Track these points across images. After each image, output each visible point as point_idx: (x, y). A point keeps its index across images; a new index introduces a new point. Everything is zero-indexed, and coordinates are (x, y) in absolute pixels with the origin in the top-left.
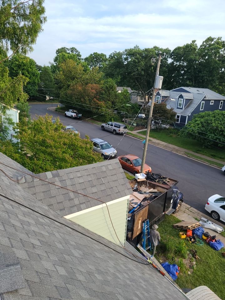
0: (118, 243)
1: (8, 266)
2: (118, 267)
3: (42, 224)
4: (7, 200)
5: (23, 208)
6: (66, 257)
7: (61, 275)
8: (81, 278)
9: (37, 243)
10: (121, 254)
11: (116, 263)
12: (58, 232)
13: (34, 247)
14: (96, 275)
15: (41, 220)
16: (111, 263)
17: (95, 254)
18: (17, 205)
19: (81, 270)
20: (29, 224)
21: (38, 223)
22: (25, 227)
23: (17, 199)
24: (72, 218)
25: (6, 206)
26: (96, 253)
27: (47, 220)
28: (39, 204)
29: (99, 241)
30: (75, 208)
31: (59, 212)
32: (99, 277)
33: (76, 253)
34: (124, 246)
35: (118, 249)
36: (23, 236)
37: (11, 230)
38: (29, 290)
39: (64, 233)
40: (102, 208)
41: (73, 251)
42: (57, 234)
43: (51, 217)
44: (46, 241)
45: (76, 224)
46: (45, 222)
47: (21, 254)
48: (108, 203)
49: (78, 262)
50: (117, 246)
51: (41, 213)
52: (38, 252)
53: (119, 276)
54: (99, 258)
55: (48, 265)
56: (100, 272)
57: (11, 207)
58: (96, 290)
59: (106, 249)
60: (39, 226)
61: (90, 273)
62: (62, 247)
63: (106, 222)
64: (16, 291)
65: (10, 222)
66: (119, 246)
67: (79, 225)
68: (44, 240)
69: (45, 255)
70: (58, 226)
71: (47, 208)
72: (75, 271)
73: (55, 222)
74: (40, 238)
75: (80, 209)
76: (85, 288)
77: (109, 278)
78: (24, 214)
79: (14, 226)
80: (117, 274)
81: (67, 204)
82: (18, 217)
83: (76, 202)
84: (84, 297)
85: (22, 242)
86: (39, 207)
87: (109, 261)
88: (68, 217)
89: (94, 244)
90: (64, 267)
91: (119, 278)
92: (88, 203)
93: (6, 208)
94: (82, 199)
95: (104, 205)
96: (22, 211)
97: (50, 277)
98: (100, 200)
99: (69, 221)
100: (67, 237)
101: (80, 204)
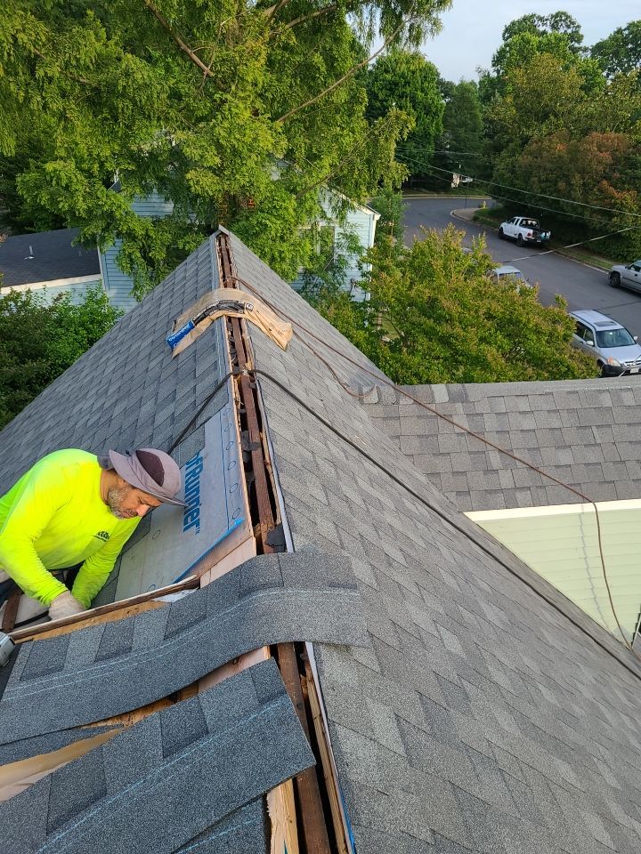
0: (613, 628)
1: (333, 585)
2: (604, 692)
3: (410, 516)
4: (336, 437)
5: (368, 464)
6: (466, 614)
7: (449, 653)
8: (501, 679)
9: (398, 556)
10: (618, 660)
11: (599, 679)
12: (449, 548)
13: (390, 565)
14: (541, 687)
15: (409, 505)
16: (587, 675)
17: (543, 635)
18: (356, 453)
19: (502, 659)
20: (381, 507)
21: (400, 510)
22: (372, 510)
23: (355, 439)
24: (485, 522)
25: (334, 450)
26: (546, 634)
27: (423, 509)
28: (405, 464)
29: (555, 603)
30: (500, 498)
31: (453, 497)
32: (549, 696)
33: (492, 613)
34: (630, 641)
35: (611, 645)
36: (366, 529)
37: (342, 508)
38: (374, 658)
39: (462, 554)
40: (580, 515)
41: (483, 605)
42: (444, 551)
43: (432, 503)
44: (417, 558)
45: (495, 541)
46: (417, 512)
47: (361, 570)
48: (603, 506)
49: (494, 637)
50: (608, 636)
51: (410, 488)
52: (399, 579)
53: (608, 716)
54: (553, 647)
55: (422, 619)
56: (552, 685)
57: (342, 454)
58: (537, 724)
59: (576, 631)
60: (403, 518)
61: (523, 676)
62: (456, 587)
63: (585, 558)
64: (347, 647)
65: (339, 489)
66: (612, 636)
67: (503, 547)
68: (413, 554)
69: (414, 590)
70: (448, 530)
71: (423, 479)
72: (486, 656)
73: (442, 520)
74: (403, 547)
75: (511, 504)
76: (510, 709)
77: (578, 711)
78: (371, 481)
79: (347, 500)
80: (603, 708)
81: (479, 481)
82: (356, 482)
83: (506, 480)
84: (506, 728)
85: (363, 543)
86: (405, 472)
87: (582, 666)
88: (477, 517)
89: (542, 606)
90: (460, 638)
91: (606, 721)
92: (541, 492)
93: (332, 455)
94: (524, 476)
95: (589, 507)
96: (367, 471)
97: (425, 647)
98: (577, 489)
99: (476, 528)
100: (471, 567)
101: (516, 488)
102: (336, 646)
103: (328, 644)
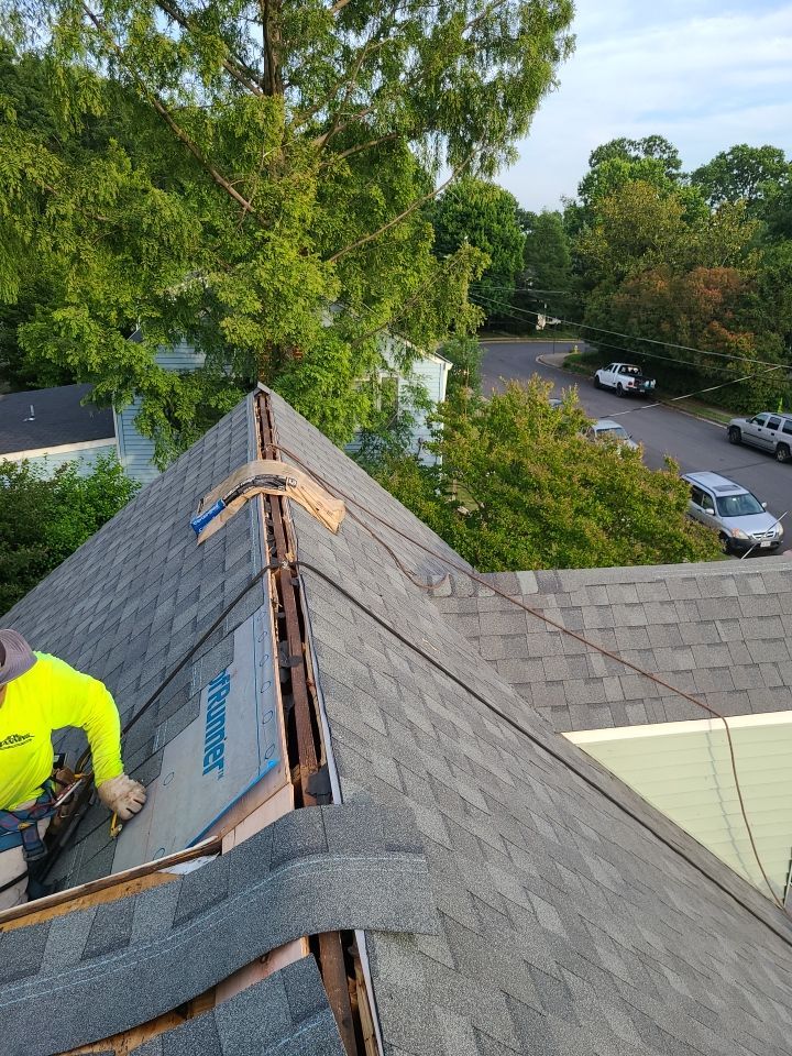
0: (758, 881)
1: (391, 849)
2: (750, 971)
3: (493, 742)
4: (398, 642)
5: (439, 677)
6: (567, 874)
7: (545, 932)
8: (614, 964)
9: (476, 799)
10: (767, 925)
11: (743, 953)
12: (542, 781)
13: (467, 812)
14: (667, 972)
15: (491, 728)
16: (727, 949)
17: (667, 896)
18: (423, 663)
19: (616, 936)
20: (455, 733)
21: (480, 735)
22: (444, 738)
23: (422, 643)
24: (589, 745)
25: (396, 660)
26: (671, 895)
27: (509, 732)
28: (487, 673)
29: (682, 851)
30: (607, 713)
31: (547, 713)
32: (678, 984)
33: (600, 871)
34: (781, 897)
35: (756, 904)
36: (436, 766)
37: (404, 738)
38: (446, 947)
39: (560, 791)
40: (707, 734)
41: (588, 860)
42: (538, 788)
43: (521, 723)
44: (502, 801)
45: (602, 770)
46: (502, 736)
47: (429, 823)
48: (736, 722)
49: (603, 905)
50: (751, 891)
51: (494, 706)
52: (479, 831)
53: (757, 1007)
54: (681, 913)
55: (508, 885)
56: (681, 967)
57: (406, 665)
58: (664, 1026)
59: (710, 888)
60: (484, 746)
61: (643, 957)
62: (552, 837)
63: (718, 789)
64: (410, 935)
65: (401, 713)
66: (758, 892)
67: (613, 777)
68: (497, 795)
69: (498, 845)
70: (541, 759)
71: (510, 691)
72: (595, 933)
73: (535, 746)
74: (484, 786)
75: (621, 721)
76: (626, 1006)
77: (716, 1002)
78: (443, 698)
79: (411, 726)
80: (749, 996)
81: (579, 692)
82: (424, 703)
83: (612, 690)
84: (621, 1035)
85: (432, 784)
86: (486, 683)
87: (719, 937)
88: (578, 738)
89: (668, 857)
90: (559, 909)
91: (755, 1015)
92: (656, 705)
93: (395, 668)
94: (635, 687)
95: (717, 724)
96: (437, 686)
97: (512, 925)
98: (701, 700)
99: (578, 753)
100: (571, 808)
101: (626, 701)
102: (396, 934)
103: (385, 933)
